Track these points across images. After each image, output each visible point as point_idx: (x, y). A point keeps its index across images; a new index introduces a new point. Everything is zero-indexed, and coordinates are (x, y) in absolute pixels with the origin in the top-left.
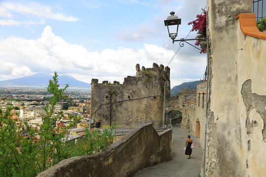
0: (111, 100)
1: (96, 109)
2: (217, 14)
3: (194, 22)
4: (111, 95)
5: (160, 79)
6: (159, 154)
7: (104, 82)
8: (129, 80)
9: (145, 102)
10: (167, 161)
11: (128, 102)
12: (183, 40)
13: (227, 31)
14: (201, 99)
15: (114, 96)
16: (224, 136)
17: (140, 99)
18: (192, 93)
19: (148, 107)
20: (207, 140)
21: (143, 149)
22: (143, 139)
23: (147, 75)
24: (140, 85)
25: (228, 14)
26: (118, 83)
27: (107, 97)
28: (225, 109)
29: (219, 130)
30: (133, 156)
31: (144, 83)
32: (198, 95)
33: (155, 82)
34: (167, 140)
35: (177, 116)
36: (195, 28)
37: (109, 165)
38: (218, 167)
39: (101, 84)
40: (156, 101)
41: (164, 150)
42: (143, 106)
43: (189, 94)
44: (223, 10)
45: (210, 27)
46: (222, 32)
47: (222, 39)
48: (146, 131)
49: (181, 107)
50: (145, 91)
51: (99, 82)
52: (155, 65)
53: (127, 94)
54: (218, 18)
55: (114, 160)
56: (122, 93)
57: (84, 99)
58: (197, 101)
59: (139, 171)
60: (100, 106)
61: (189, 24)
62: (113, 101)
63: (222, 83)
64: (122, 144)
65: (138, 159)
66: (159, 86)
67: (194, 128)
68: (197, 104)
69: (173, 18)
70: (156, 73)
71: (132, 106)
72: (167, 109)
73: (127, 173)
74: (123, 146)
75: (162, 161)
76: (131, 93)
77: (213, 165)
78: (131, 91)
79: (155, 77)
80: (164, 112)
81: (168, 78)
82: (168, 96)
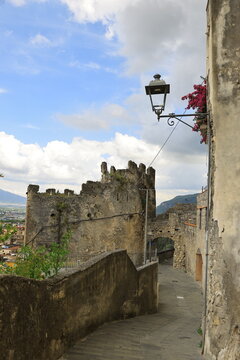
0: (59, 220)
1: (35, 234)
2: (221, 79)
3: (190, 96)
4: (60, 211)
5: (139, 186)
6: (137, 301)
7: (49, 191)
8: (89, 187)
9: (115, 223)
10: (149, 314)
11: (88, 224)
12: (172, 116)
13: (235, 103)
14: (203, 218)
15: (64, 213)
16: (232, 256)
17: (107, 219)
18: (190, 209)
19: (121, 231)
20: (209, 266)
21: (112, 289)
22: (111, 273)
23: (118, 180)
24: (107, 195)
25: (236, 79)
26: (72, 192)
27: (53, 215)
28: (234, 215)
29: (225, 246)
30: (95, 297)
31: (114, 193)
32: (199, 211)
33: (132, 191)
34: (150, 278)
35: (167, 247)
36: (192, 104)
37: (59, 301)
38: (224, 303)
39: (44, 194)
40: (132, 223)
41: (145, 294)
42: (111, 231)
43: (185, 212)
44: (229, 73)
45: (211, 97)
46: (227, 104)
47: (228, 114)
48: (117, 260)
49: (173, 232)
50: (115, 206)
51: (40, 191)
52: (132, 164)
53: (86, 211)
54: (222, 85)
55: (67, 293)
56: (78, 208)
57: (13, 222)
58: (198, 222)
59: (105, 324)
60: (41, 231)
61: (183, 99)
62: (62, 222)
63: (230, 177)
64: (80, 272)
65: (103, 304)
66: (137, 198)
67: (193, 265)
68: (198, 226)
69: (157, 83)
70: (133, 177)
71: (94, 229)
72: (150, 233)
73: (87, 322)
74: (81, 276)
75: (142, 313)
76: (92, 209)
77: (218, 300)
78: (92, 206)
79: (132, 183)
80: (145, 239)
81: (152, 185)
82: (152, 214)
